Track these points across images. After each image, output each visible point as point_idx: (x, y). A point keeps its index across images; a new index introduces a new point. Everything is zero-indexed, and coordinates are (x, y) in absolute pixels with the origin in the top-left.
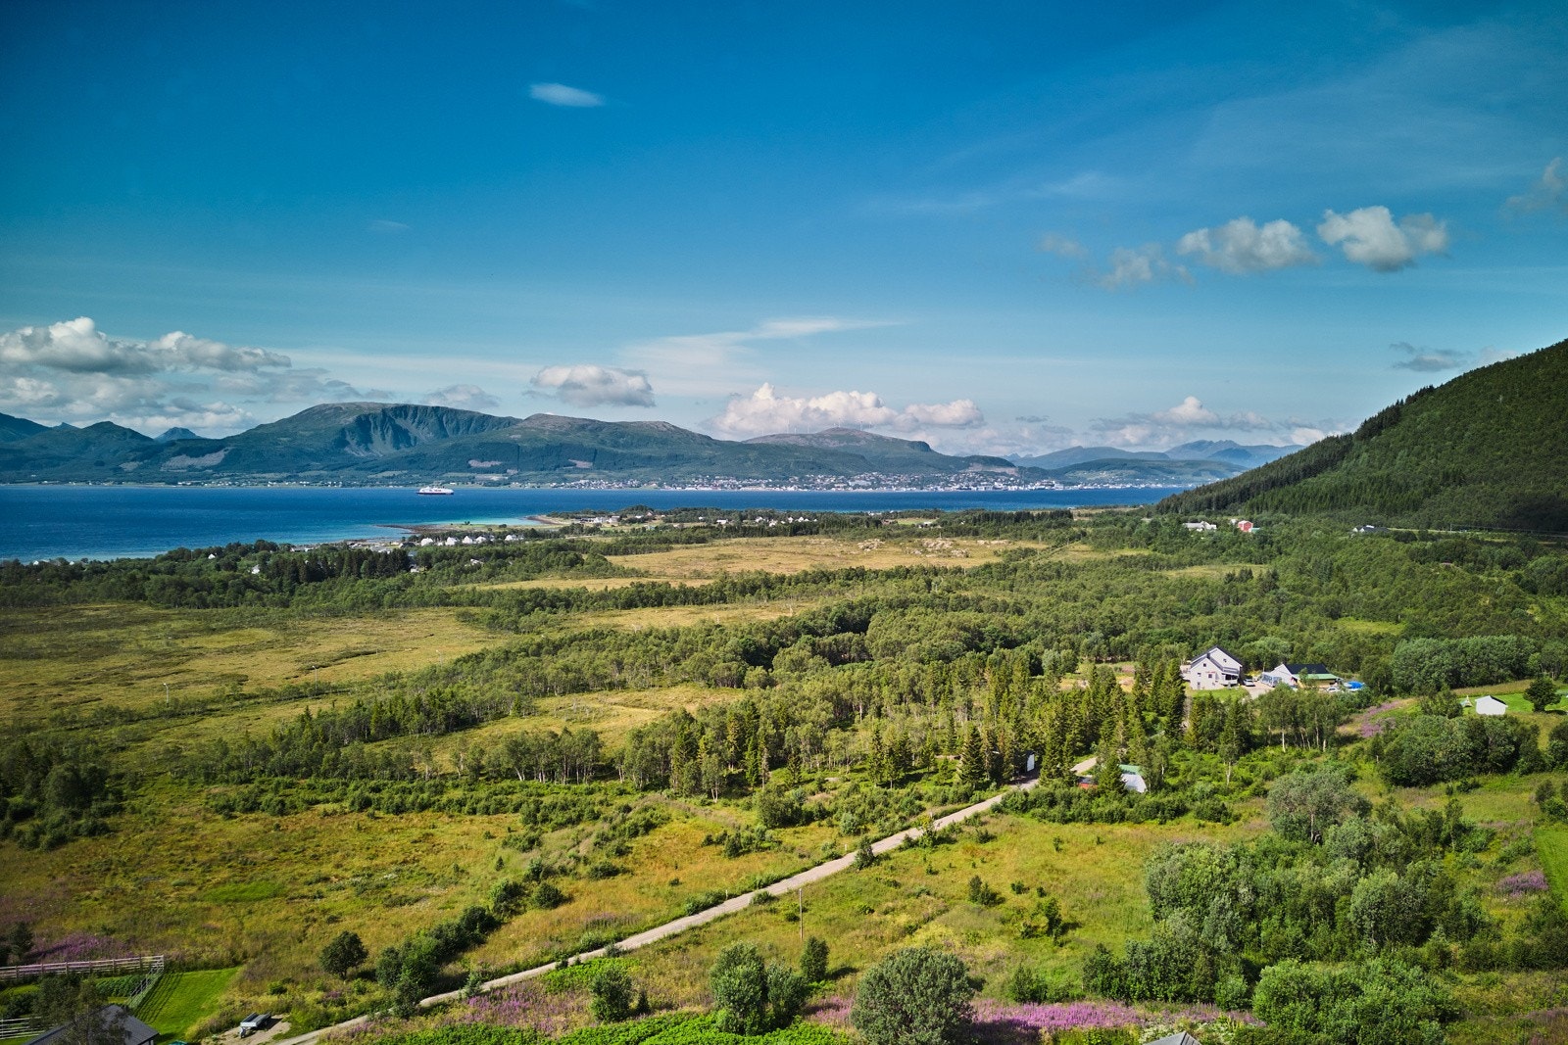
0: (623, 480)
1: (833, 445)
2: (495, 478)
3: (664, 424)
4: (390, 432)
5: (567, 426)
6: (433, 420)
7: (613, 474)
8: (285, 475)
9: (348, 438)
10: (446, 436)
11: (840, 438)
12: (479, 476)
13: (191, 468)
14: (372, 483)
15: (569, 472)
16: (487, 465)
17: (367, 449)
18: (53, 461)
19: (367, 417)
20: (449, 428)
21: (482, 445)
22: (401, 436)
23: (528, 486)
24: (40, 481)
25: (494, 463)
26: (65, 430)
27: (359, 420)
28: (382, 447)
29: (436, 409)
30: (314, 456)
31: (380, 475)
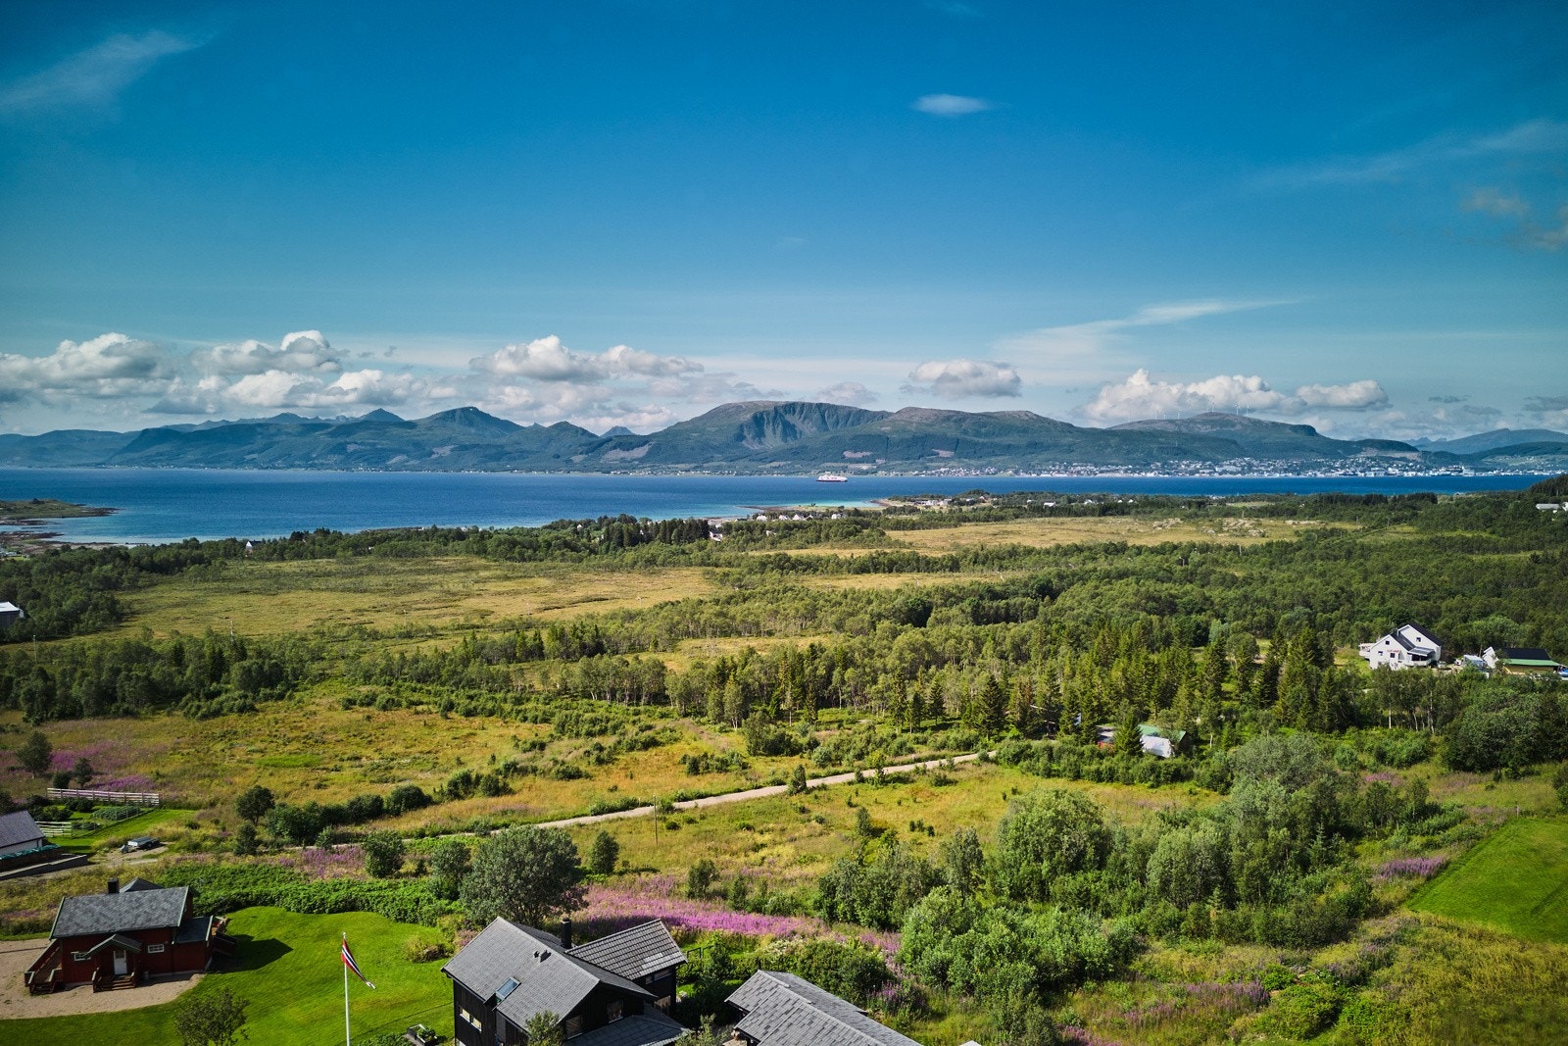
0: (980, 468)
1: (1204, 430)
2: (865, 467)
3: (1026, 413)
4: (780, 426)
5: (933, 418)
6: (816, 416)
7: (972, 462)
8: (693, 465)
9: (745, 433)
10: (827, 429)
11: (1213, 423)
12: (851, 466)
13: (623, 460)
14: (760, 472)
15: (932, 461)
16: (859, 455)
17: (760, 443)
18: (523, 454)
19: (762, 414)
20: (830, 422)
21: (856, 437)
22: (789, 430)
23: (892, 474)
24: (512, 470)
25: (865, 453)
26: (537, 429)
27: (755, 417)
28: (773, 441)
29: (819, 406)
30: (716, 449)
31: (768, 466)
